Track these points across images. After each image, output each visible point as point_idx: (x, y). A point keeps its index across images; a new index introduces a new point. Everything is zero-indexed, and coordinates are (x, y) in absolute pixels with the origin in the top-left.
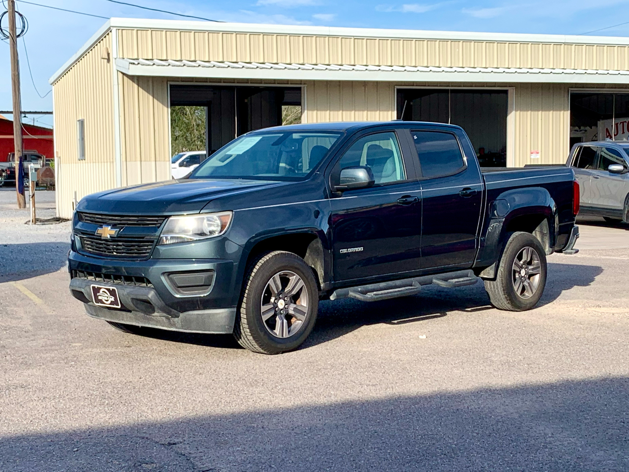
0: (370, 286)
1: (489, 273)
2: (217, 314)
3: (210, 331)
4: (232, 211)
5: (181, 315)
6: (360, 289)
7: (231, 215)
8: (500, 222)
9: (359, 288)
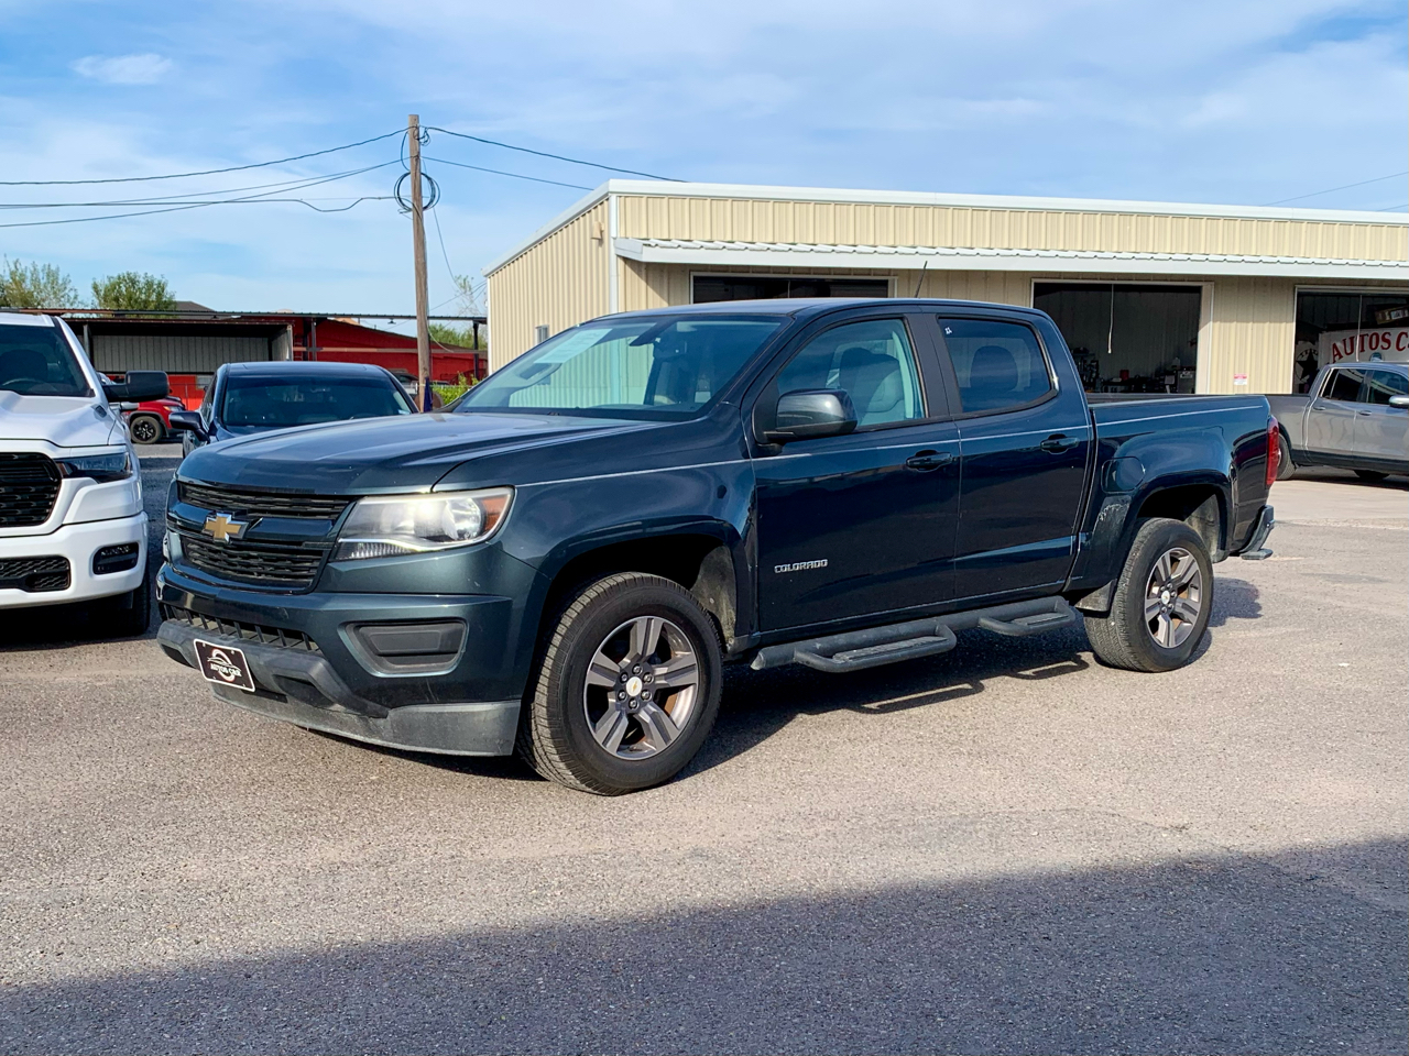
0: (841, 639)
1: (1096, 601)
2: (473, 713)
3: (458, 749)
4: (513, 487)
5: (392, 713)
6: (818, 646)
7: (509, 496)
8: (1123, 502)
9: (818, 644)
